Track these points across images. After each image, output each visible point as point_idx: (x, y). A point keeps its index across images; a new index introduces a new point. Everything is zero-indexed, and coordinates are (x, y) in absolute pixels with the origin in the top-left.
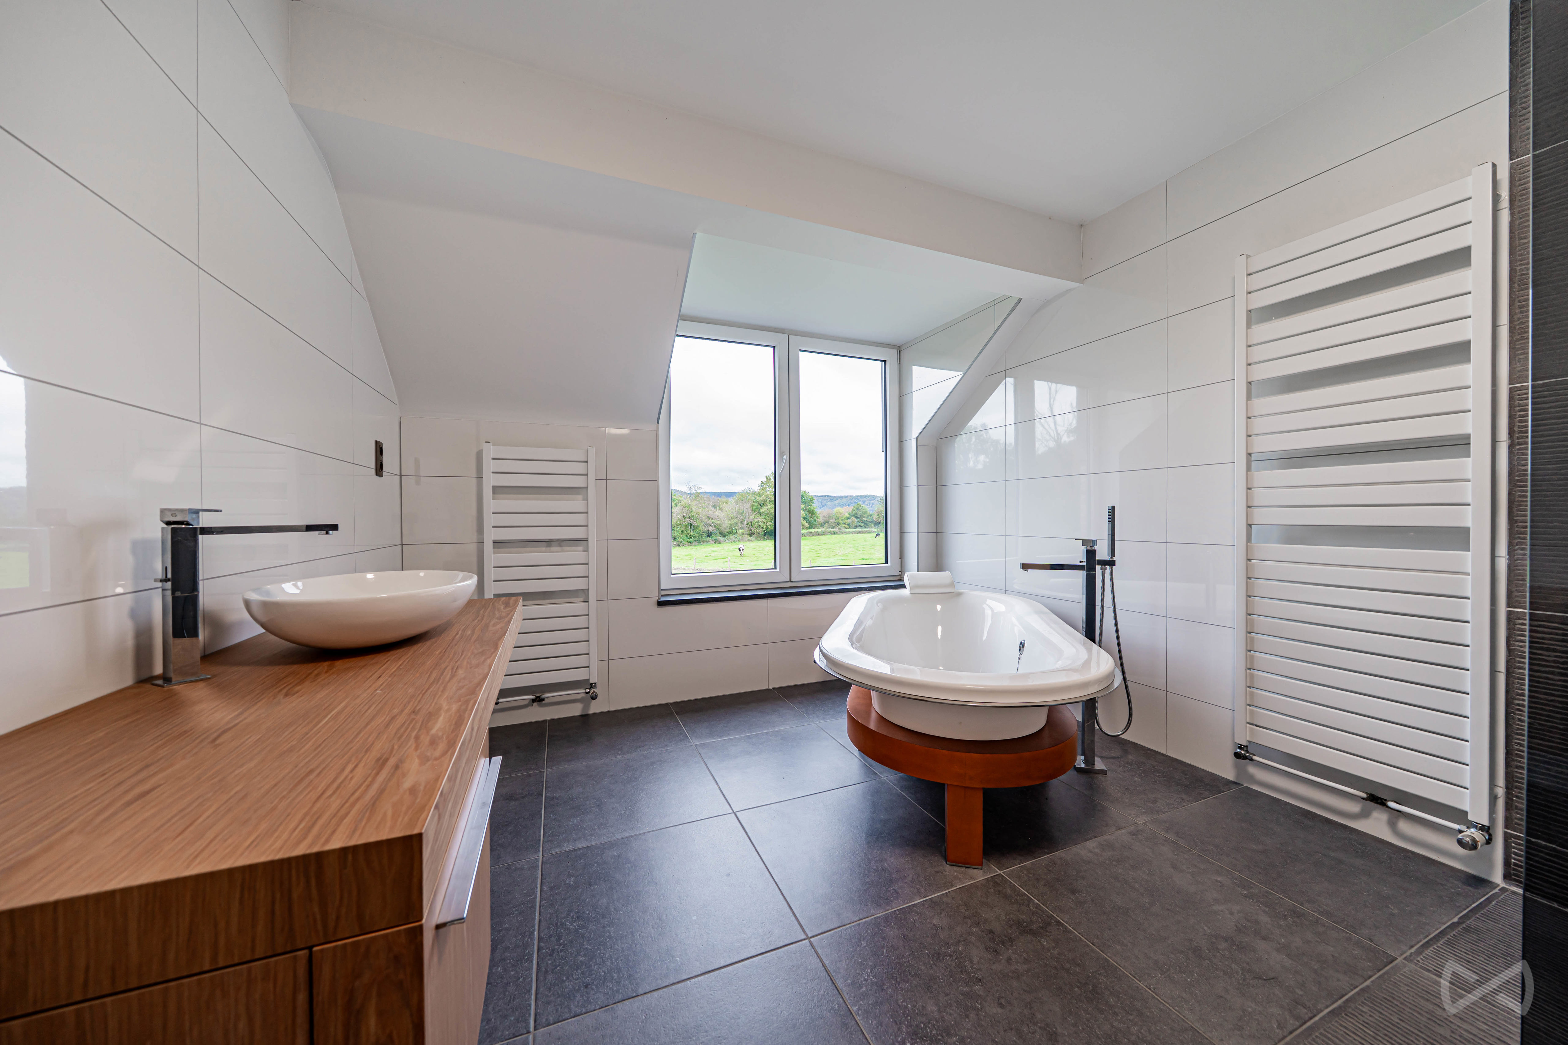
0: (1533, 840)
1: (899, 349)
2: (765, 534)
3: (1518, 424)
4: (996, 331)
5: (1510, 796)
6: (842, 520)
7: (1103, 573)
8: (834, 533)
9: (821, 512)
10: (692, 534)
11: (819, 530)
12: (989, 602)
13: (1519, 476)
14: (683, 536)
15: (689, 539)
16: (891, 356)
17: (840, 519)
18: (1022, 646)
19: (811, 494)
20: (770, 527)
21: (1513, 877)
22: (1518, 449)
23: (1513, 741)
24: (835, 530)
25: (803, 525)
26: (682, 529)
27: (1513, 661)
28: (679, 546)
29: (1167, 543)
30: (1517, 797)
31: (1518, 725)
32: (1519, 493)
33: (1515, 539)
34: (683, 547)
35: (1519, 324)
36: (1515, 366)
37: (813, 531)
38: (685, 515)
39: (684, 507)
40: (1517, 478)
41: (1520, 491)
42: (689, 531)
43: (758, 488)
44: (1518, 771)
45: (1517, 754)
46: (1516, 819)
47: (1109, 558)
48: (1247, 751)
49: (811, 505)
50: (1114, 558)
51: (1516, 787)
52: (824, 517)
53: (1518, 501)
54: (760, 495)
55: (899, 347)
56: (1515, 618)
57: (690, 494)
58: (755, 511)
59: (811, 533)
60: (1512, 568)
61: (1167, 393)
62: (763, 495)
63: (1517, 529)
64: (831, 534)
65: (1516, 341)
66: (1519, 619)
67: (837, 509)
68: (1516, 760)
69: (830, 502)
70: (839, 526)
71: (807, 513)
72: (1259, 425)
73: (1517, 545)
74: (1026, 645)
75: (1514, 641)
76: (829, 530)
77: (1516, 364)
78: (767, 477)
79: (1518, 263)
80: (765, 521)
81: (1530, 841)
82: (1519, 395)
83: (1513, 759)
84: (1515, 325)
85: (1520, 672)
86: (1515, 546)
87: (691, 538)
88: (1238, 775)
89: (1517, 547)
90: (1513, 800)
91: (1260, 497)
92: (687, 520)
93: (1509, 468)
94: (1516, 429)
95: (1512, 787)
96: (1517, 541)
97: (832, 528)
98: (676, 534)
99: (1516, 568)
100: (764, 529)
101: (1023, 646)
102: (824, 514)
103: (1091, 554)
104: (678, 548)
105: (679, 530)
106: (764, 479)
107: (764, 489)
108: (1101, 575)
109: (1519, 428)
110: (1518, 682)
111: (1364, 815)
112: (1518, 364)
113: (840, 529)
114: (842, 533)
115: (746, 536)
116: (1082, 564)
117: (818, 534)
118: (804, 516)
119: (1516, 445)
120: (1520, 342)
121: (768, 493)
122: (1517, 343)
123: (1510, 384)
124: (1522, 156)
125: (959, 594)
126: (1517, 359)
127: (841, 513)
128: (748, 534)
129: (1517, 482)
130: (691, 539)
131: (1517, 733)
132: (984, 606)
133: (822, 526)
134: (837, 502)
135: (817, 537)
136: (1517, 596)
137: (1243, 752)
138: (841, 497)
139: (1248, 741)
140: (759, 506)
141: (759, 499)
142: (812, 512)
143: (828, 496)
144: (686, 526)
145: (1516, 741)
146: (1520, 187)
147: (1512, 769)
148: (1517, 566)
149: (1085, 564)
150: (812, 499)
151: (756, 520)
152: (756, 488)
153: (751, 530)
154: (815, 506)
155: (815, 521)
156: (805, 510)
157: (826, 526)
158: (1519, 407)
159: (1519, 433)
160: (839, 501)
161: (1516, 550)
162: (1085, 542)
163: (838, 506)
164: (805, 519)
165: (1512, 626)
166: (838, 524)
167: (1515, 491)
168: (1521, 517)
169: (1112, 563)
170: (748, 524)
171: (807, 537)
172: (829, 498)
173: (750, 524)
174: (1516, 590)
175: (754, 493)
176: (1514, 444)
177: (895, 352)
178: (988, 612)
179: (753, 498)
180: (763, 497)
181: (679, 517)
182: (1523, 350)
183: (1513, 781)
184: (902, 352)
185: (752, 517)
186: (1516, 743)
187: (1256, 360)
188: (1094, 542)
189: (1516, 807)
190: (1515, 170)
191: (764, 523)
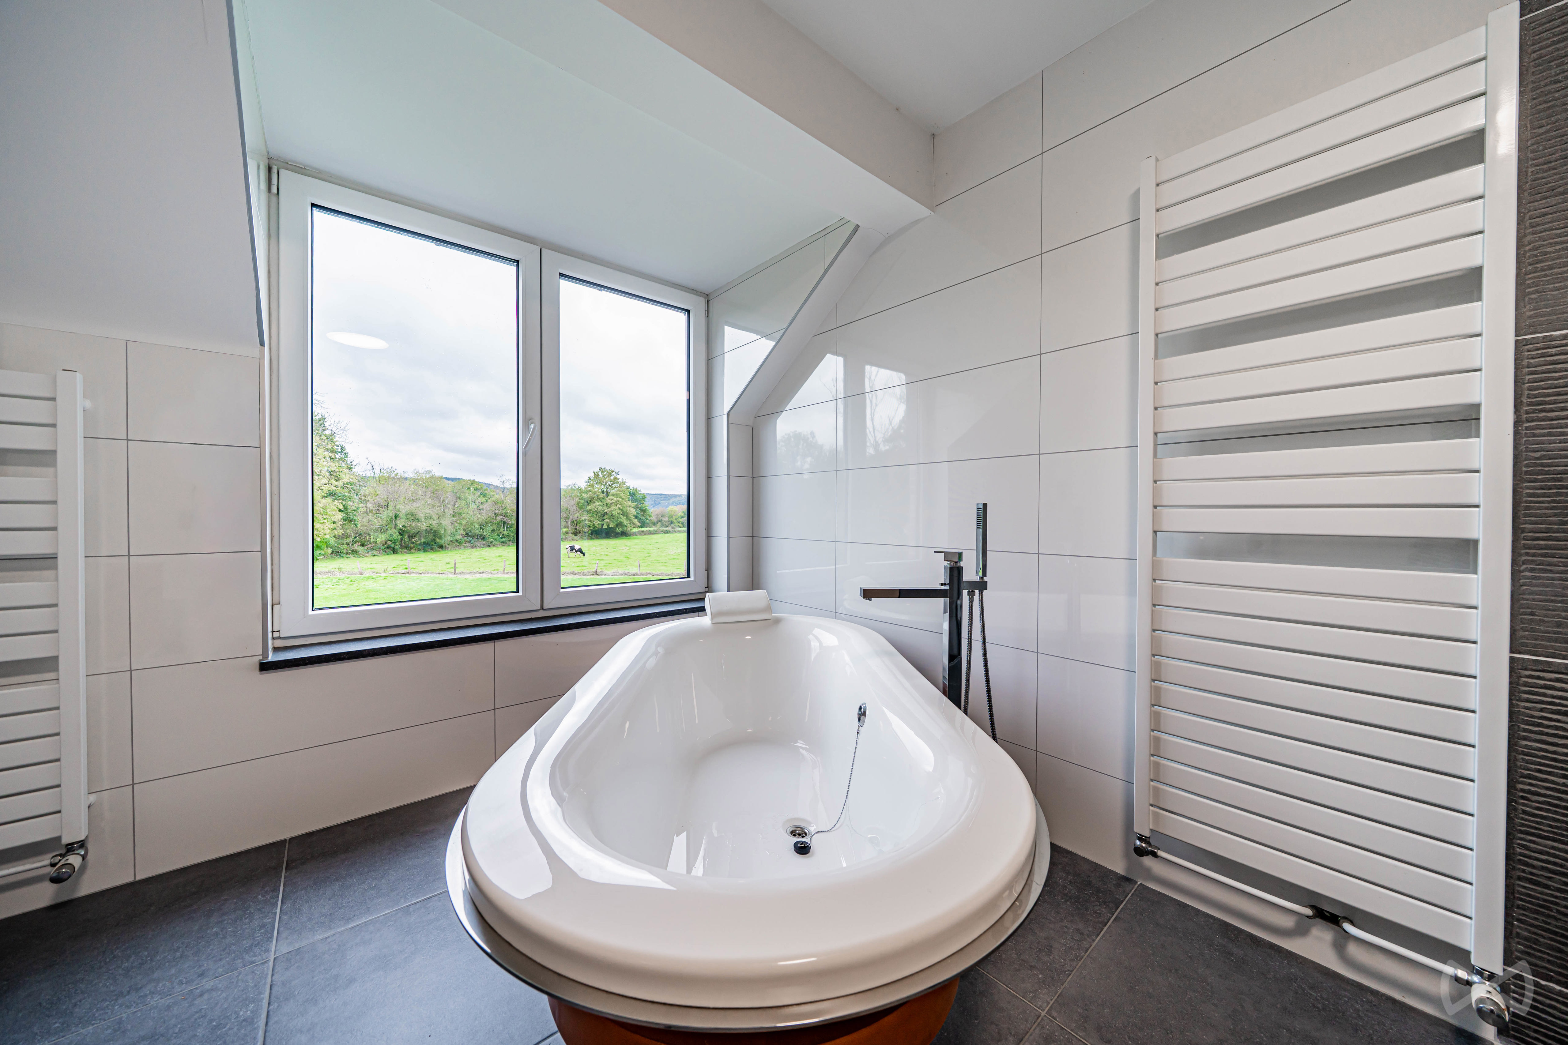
0: (1543, 983)
1: (708, 298)
2: (592, 534)
3: (1527, 392)
4: (826, 270)
5: (1510, 919)
6: (676, 519)
7: (971, 601)
8: (667, 532)
9: (653, 511)
10: (505, 533)
11: (651, 529)
12: (817, 631)
13: (1527, 466)
14: (495, 535)
15: (502, 538)
16: (696, 304)
17: (674, 517)
18: (862, 713)
19: (643, 492)
20: (597, 526)
21: (1512, 1032)
22: (1527, 428)
23: (1514, 841)
24: (668, 529)
25: (634, 524)
26: (492, 528)
27: (1516, 728)
28: (489, 546)
29: (1038, 554)
30: (1518, 920)
31: (1522, 819)
32: (1528, 491)
33: (1521, 555)
34: (494, 548)
35: (1530, 250)
36: (1525, 310)
37: (644, 529)
38: (497, 511)
39: (496, 503)
40: (1524, 469)
41: (1528, 488)
42: (502, 530)
43: (585, 484)
44: (1522, 883)
45: (1520, 860)
46: (1516, 950)
47: (977, 579)
48: (1148, 843)
49: (644, 503)
50: (985, 579)
51: (1518, 907)
52: (657, 515)
53: (1526, 502)
54: (587, 492)
55: (707, 295)
56: (1520, 667)
57: (504, 489)
58: (581, 508)
59: (643, 531)
60: (1516, 597)
61: (1041, 354)
62: (590, 491)
63: (1523, 542)
64: (664, 533)
65: (1526, 274)
66: (1526, 669)
67: (671, 508)
68: (1519, 869)
69: (664, 500)
70: (672, 525)
71: (639, 511)
72: (1173, 393)
73: (1524, 564)
74: (867, 712)
75: (1517, 700)
76: (662, 529)
77: (1525, 307)
78: (595, 473)
79: (1530, 163)
80: (592, 519)
81: (1538, 982)
82: (1529, 351)
83: (1514, 867)
84: (1525, 252)
85: (1526, 745)
86: (1521, 566)
87: (504, 537)
88: (1129, 869)
89: (1524, 566)
90: (1513, 924)
91: (1172, 493)
92: (499, 518)
93: (1514, 454)
94: (1525, 400)
95: (1513, 906)
96: (1523, 558)
97: (665, 527)
98: (485, 533)
99: (1521, 596)
100: (591, 528)
101: (864, 714)
102: (656, 513)
103: (955, 572)
104: (487, 549)
105: (489, 529)
106: (592, 475)
107: (592, 486)
108: (968, 602)
109: (1528, 397)
110: (1522, 758)
111: (1300, 930)
112: (1528, 307)
113: (673, 528)
114: (676, 532)
115: (571, 535)
116: (943, 588)
117: (650, 533)
118: (635, 514)
119: (1523, 422)
120: (1530, 276)
121: (596, 490)
122: (1527, 277)
123: (1516, 336)
124: (1537, 10)
125: (777, 621)
126: (1527, 299)
127: (675, 512)
128: (572, 533)
129: (1525, 474)
130: (504, 539)
131: (1520, 830)
132: (811, 637)
133: (654, 524)
134: (671, 501)
135: (649, 536)
136: (1523, 637)
137: (1144, 845)
138: (675, 496)
139: (1151, 830)
140: (586, 504)
141: (585, 496)
142: (644, 511)
143: (661, 495)
144: (498, 524)
145: (1519, 841)
146: (1534, 55)
147: (1512, 881)
148: (1523, 594)
149: (947, 587)
150: (644, 498)
151: (583, 518)
152: (583, 485)
153: (576, 529)
154: (648, 504)
155: (647, 519)
156: (636, 508)
157: (659, 524)
158: (1528, 368)
159: (1529, 405)
160: (673, 499)
161: (1523, 572)
162: (948, 556)
163: (672, 505)
164: (636, 517)
165: (1515, 679)
166: (672, 522)
167: (1521, 488)
168: (1530, 524)
169: (982, 585)
170: (573, 522)
171: (638, 536)
172: (662, 496)
173: (576, 523)
174: (1522, 628)
175: (580, 489)
176: (1521, 421)
177: (702, 300)
178: (814, 644)
179: (579, 494)
180: (590, 493)
181: (490, 514)
182: (1537, 286)
183: (1514, 897)
184: (711, 302)
185: (578, 514)
186: (1519, 844)
187: (1166, 303)
188: (960, 555)
189: (1518, 934)
190: (1526, 30)
191: (590, 521)
